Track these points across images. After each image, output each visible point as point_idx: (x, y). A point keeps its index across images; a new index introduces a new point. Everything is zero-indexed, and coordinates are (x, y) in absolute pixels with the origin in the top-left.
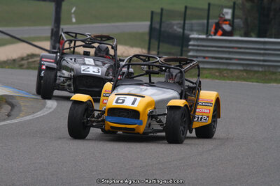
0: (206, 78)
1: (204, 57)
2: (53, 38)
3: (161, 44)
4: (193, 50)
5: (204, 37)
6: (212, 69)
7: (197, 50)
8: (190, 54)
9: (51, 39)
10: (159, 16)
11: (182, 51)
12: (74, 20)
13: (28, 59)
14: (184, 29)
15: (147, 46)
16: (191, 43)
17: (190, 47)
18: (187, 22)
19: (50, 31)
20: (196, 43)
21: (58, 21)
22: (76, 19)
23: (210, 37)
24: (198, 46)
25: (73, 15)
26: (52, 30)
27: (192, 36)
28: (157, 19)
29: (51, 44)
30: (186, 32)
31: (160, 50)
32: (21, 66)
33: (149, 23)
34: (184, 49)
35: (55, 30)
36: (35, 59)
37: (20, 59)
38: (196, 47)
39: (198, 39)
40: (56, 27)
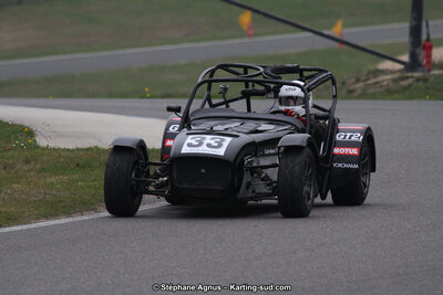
13: (368, 79)
32: (351, 94)
36: (381, 78)
37: (353, 80)
40: (414, 19)
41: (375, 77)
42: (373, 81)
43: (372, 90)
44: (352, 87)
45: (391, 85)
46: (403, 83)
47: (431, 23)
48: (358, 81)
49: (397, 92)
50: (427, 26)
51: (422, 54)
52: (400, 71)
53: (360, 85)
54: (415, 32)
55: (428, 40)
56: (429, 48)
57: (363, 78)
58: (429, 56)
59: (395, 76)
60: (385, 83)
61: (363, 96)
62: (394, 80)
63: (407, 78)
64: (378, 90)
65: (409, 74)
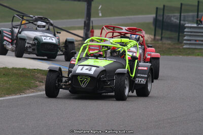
0: (198, 55)
1: (196, 41)
2: (86, 28)
3: (163, 31)
5: (195, 25)
7: (190, 36)
8: (185, 38)
9: (84, 29)
10: (162, 11)
11: (179, 36)
12: (100, 15)
14: (180, 20)
15: (153, 33)
16: (186, 30)
17: (185, 33)
18: (182, 14)
19: (83, 23)
20: (189, 30)
21: (89, 15)
22: (102, 14)
23: (200, 26)
24: (191, 32)
25: (100, 11)
26: (85, 22)
27: (187, 25)
28: (160, 13)
29: (84, 32)
30: (182, 22)
31: (163, 35)
33: (154, 15)
34: (180, 34)
35: (87, 22)
38: (189, 34)
39: (191, 27)
40: (87, 20)
50: (92, 23)
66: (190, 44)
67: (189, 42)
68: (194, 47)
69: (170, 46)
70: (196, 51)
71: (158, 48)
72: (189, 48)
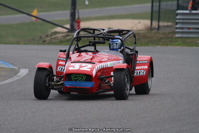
1: (189, 29)
4: (180, 23)
5: (188, 12)
6: (195, 38)
7: (183, 23)
8: (177, 26)
12: (87, 3)
13: (52, 36)
16: (178, 17)
17: (177, 21)
20: (181, 17)
22: (89, 2)
24: (183, 19)
27: (178, 12)
32: (44, 42)
35: (72, 11)
36: (57, 35)
37: (45, 36)
38: (181, 21)
39: (183, 14)
40: (72, 9)
41: (55, 35)
42: (54, 36)
43: (54, 41)
44: (45, 39)
45: (62, 39)
46: (68, 38)
47: (80, 11)
48: (47, 36)
49: (65, 42)
50: (78, 12)
51: (76, 25)
52: (66, 32)
53: (48, 38)
54: (73, 15)
55: (78, 18)
56: (79, 22)
57: (49, 35)
58: (79, 26)
59: (64, 35)
60: (59, 38)
61: (50, 43)
62: (63, 37)
63: (69, 35)
64: (56, 41)
65: (70, 34)
66: (182, 33)
67: (181, 30)
68: (186, 36)
69: (161, 36)
70: (189, 40)
71: (149, 38)
72: (181, 38)
